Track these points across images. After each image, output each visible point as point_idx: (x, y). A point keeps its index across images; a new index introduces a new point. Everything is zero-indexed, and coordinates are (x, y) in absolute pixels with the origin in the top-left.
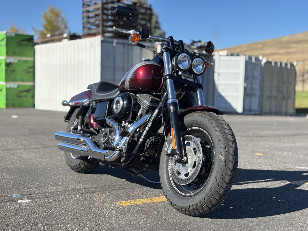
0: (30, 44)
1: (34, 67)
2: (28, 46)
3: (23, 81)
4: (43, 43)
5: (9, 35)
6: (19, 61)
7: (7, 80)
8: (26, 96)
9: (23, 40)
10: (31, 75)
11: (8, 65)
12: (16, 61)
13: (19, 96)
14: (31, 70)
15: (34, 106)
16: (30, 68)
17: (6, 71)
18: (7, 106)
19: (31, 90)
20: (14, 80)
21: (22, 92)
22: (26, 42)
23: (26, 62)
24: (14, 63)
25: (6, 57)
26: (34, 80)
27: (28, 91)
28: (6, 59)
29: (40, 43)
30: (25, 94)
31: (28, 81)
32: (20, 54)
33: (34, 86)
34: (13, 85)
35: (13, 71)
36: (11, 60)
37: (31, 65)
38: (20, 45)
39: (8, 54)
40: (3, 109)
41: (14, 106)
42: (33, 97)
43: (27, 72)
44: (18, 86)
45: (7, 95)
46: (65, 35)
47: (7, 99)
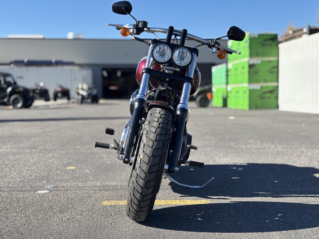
0: (274, 43)
1: (277, 67)
2: (271, 45)
3: (266, 81)
4: (286, 40)
5: (252, 36)
6: (262, 62)
7: (250, 81)
8: (270, 97)
9: (266, 40)
10: (275, 75)
11: (251, 66)
12: (259, 62)
13: (262, 98)
14: (275, 70)
15: (278, 107)
16: (274, 67)
17: (249, 72)
18: (250, 108)
19: (275, 91)
20: (257, 81)
21: (265, 93)
22: (270, 42)
23: (270, 62)
24: (258, 64)
25: (249, 58)
26: (277, 81)
27: (271, 92)
28: (249, 61)
29: (284, 41)
30: (269, 95)
31: (271, 81)
32: (263, 55)
33: (277, 87)
34: (256, 86)
35: (256, 72)
36: (254, 61)
37: (275, 65)
38: (263, 45)
39: (251, 55)
40: (245, 111)
41: (257, 108)
42: (277, 97)
43: (271, 72)
44: (262, 87)
45: (250, 96)
46: (305, 30)
47: (250, 101)
